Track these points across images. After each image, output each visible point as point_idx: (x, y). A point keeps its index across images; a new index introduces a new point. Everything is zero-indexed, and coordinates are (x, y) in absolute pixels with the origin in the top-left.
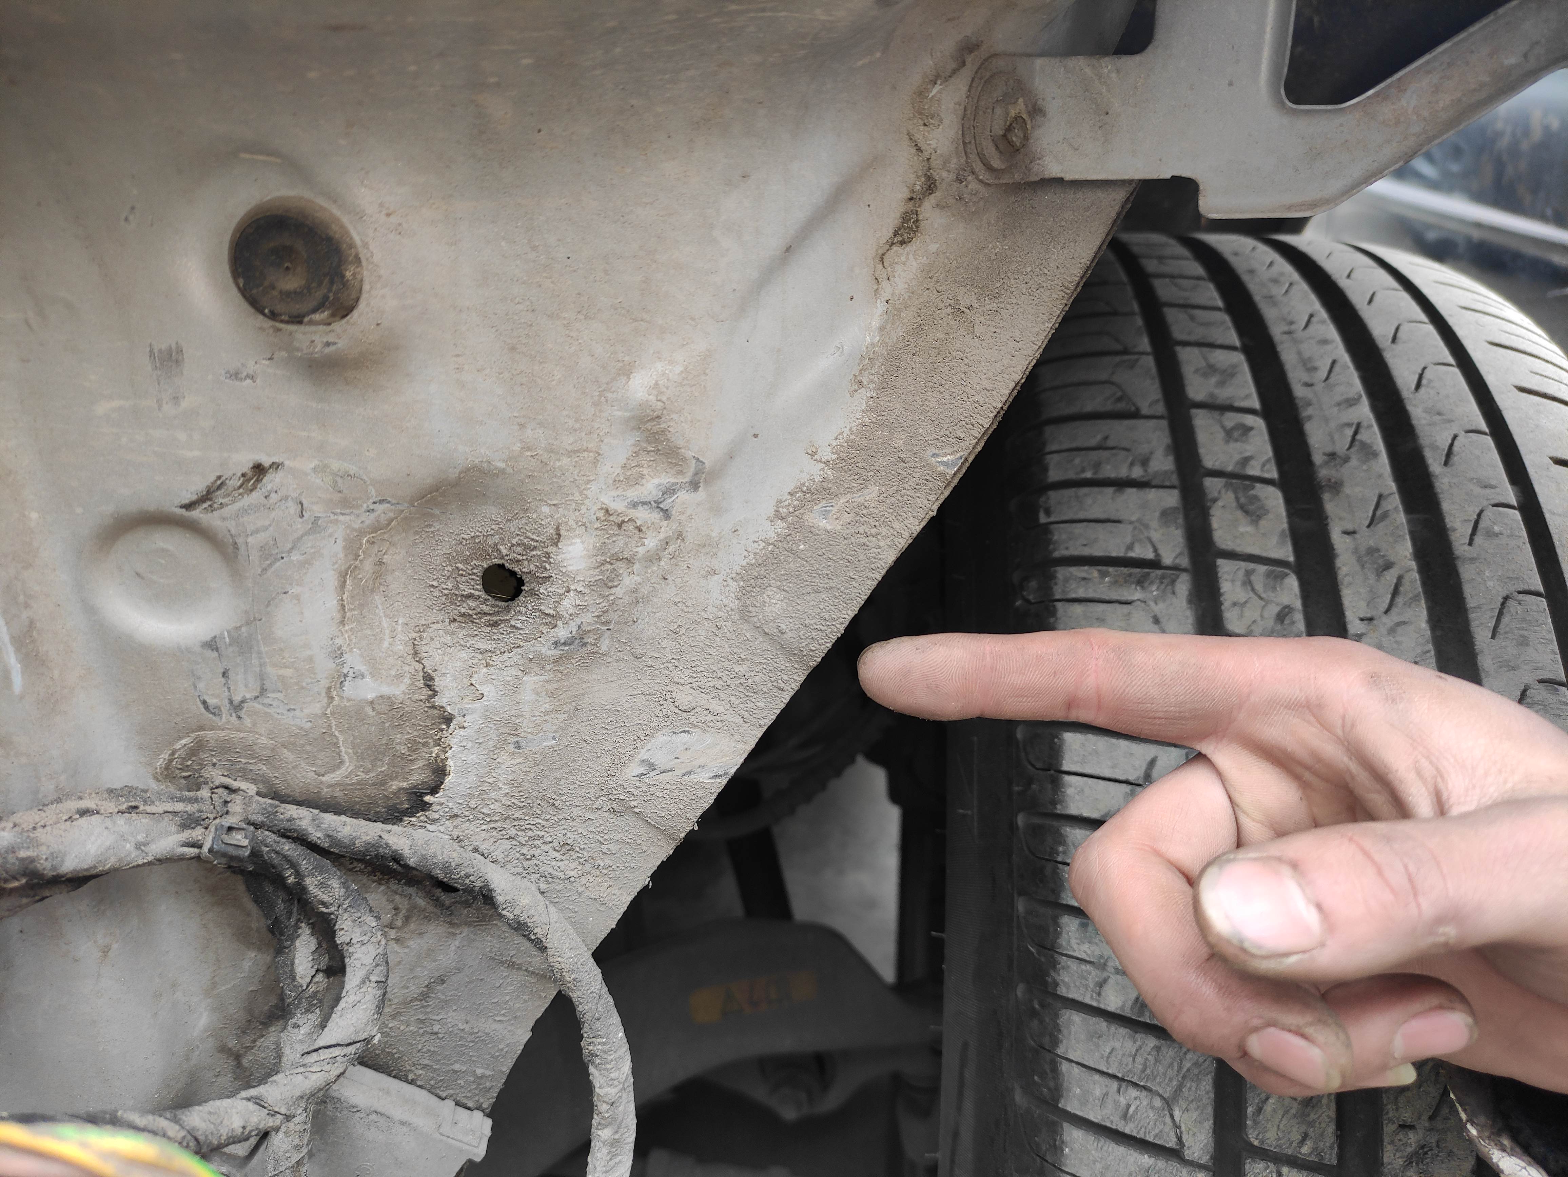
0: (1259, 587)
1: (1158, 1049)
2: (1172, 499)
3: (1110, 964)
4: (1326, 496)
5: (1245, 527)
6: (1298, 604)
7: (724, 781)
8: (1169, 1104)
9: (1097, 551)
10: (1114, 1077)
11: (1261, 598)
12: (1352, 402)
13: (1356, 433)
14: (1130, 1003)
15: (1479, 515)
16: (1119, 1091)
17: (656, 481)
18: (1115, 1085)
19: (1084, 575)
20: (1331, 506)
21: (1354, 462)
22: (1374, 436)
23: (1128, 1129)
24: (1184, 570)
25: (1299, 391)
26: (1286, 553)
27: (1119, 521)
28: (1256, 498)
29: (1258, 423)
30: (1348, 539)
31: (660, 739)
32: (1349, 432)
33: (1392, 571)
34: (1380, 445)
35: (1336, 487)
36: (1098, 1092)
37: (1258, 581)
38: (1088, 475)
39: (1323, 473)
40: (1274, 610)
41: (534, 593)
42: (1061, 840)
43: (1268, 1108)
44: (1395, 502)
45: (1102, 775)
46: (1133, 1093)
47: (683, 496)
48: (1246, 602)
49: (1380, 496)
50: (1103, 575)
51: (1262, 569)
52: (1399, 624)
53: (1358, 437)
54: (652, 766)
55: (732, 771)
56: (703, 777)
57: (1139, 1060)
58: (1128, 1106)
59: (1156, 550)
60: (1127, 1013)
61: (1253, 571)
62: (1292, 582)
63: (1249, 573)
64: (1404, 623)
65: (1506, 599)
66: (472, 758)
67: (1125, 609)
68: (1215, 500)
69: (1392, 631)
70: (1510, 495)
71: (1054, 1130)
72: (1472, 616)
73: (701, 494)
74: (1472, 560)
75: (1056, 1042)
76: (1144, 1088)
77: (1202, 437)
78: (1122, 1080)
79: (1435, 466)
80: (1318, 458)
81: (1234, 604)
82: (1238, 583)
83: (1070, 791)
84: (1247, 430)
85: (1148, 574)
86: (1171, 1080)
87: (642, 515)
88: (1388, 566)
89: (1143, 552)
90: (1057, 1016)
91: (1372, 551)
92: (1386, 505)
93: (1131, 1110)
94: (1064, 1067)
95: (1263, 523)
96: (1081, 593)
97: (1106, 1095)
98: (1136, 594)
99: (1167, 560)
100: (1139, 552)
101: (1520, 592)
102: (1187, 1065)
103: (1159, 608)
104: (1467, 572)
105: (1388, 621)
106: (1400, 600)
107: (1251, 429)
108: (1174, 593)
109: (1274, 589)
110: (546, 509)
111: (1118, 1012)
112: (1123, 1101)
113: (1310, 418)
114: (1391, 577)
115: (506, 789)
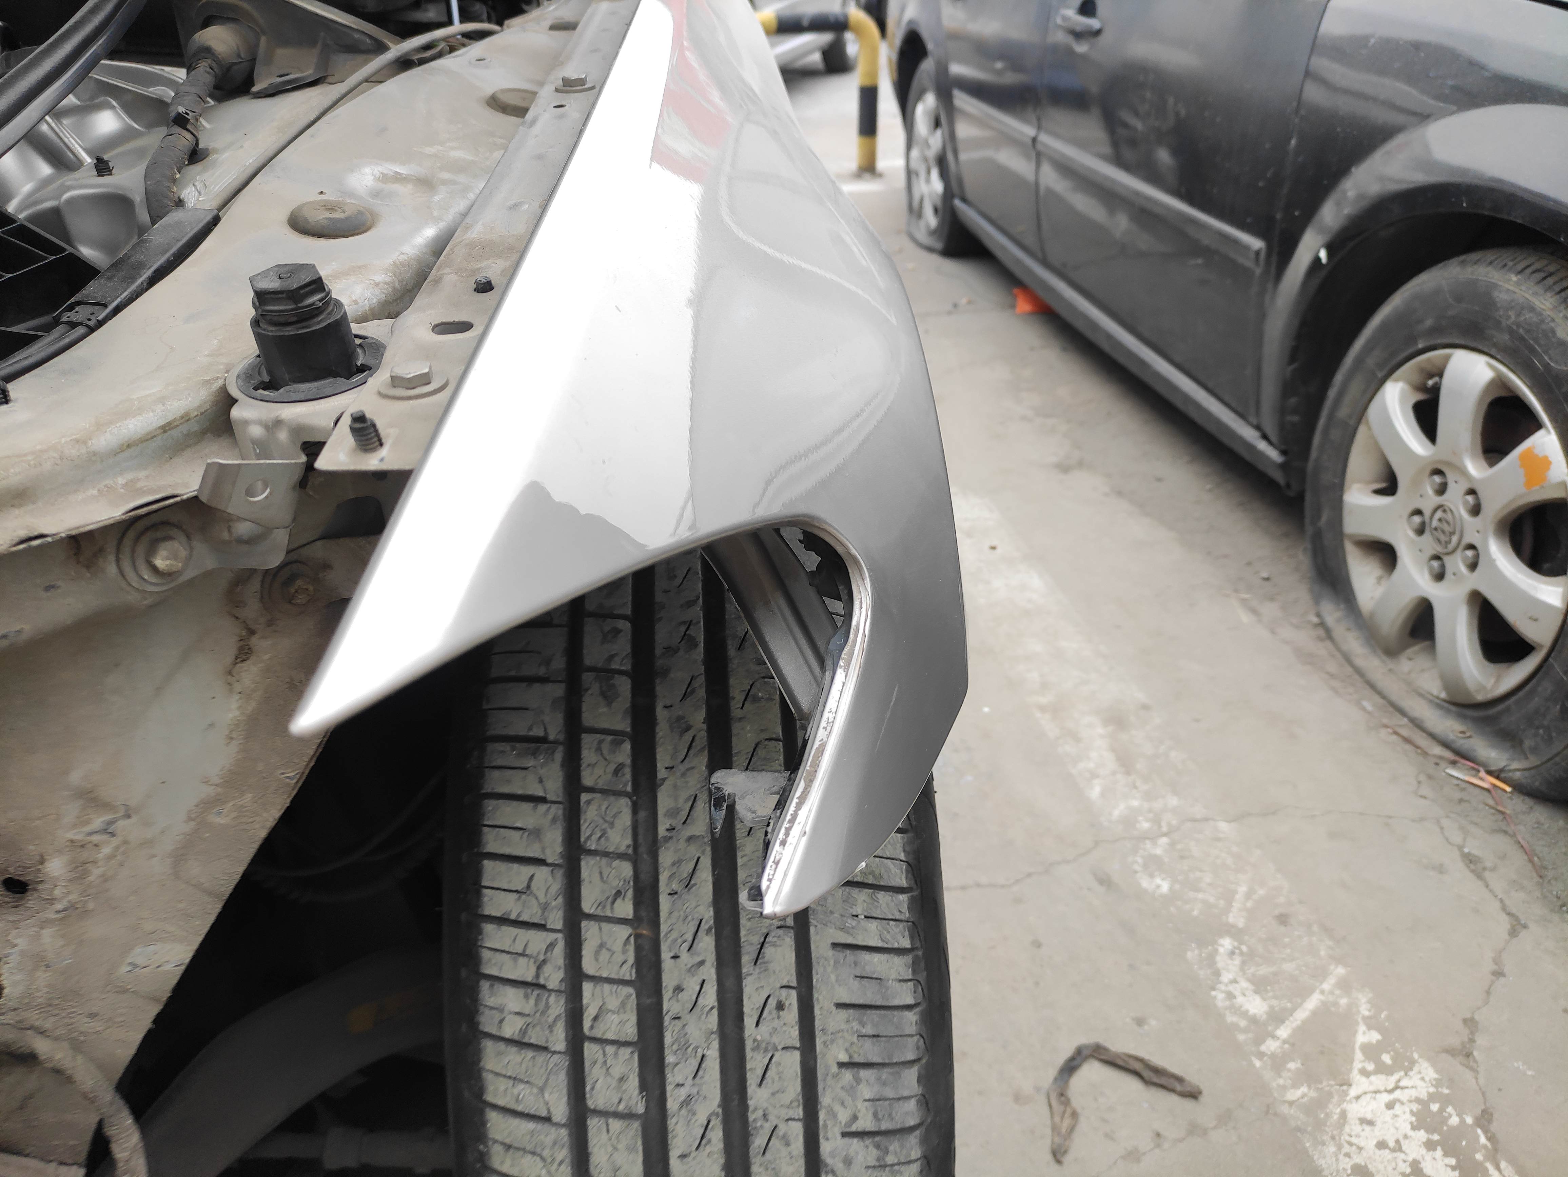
0: (605, 752)
1: (533, 1058)
2: (560, 690)
3: (506, 1009)
4: (658, 681)
5: (603, 709)
6: (628, 761)
7: (183, 968)
8: (542, 1090)
9: (511, 732)
10: (510, 1077)
11: (606, 759)
12: (690, 604)
13: (687, 629)
14: (517, 1032)
15: (751, 686)
16: (513, 1085)
17: (102, 819)
18: (511, 1082)
19: (502, 749)
20: (660, 689)
21: (681, 653)
22: (699, 631)
23: (520, 1108)
24: (561, 743)
25: (659, 597)
26: (625, 725)
27: (527, 709)
28: (613, 686)
29: (625, 626)
30: (666, 712)
31: (138, 950)
32: (683, 629)
33: (690, 732)
34: (701, 638)
35: (665, 672)
36: (502, 1088)
37: (605, 747)
38: (513, 673)
39: (659, 663)
40: (613, 767)
41: (35, 890)
42: (480, 932)
43: (598, 1085)
44: (701, 682)
45: (503, 888)
46: (522, 1086)
47: (122, 823)
48: (596, 763)
49: (692, 677)
50: (513, 749)
51: (609, 738)
52: (688, 770)
53: (688, 632)
54: (135, 966)
55: (187, 961)
56: (169, 967)
57: (524, 1066)
58: (519, 1095)
59: (545, 730)
60: (516, 1037)
61: (604, 740)
62: (627, 746)
63: (601, 742)
64: (693, 768)
65: (757, 745)
66: (19, 977)
67: (523, 772)
68: (587, 690)
69: (683, 775)
71: (482, 1113)
72: (734, 759)
73: (134, 819)
74: (741, 719)
75: (479, 1060)
76: (527, 1082)
77: (587, 640)
78: (515, 1079)
79: (732, 652)
80: (658, 651)
81: (589, 765)
82: (593, 750)
83: (485, 899)
84: (617, 632)
85: (540, 746)
86: (542, 1076)
87: (96, 838)
88: (688, 728)
89: (538, 731)
90: (479, 1044)
91: (680, 718)
92: (696, 684)
93: (521, 1096)
94: (484, 1074)
95: (614, 704)
96: (499, 762)
97: (506, 1090)
98: (530, 762)
99: (551, 737)
100: (535, 731)
101: (766, 740)
102: (550, 1066)
103: (542, 772)
104: (736, 729)
105: (682, 768)
106: (692, 752)
107: (620, 631)
108: (553, 760)
109: (615, 752)
110: (31, 847)
111: (511, 1038)
112: (516, 1091)
113: (660, 619)
114: (688, 737)
115: (46, 990)
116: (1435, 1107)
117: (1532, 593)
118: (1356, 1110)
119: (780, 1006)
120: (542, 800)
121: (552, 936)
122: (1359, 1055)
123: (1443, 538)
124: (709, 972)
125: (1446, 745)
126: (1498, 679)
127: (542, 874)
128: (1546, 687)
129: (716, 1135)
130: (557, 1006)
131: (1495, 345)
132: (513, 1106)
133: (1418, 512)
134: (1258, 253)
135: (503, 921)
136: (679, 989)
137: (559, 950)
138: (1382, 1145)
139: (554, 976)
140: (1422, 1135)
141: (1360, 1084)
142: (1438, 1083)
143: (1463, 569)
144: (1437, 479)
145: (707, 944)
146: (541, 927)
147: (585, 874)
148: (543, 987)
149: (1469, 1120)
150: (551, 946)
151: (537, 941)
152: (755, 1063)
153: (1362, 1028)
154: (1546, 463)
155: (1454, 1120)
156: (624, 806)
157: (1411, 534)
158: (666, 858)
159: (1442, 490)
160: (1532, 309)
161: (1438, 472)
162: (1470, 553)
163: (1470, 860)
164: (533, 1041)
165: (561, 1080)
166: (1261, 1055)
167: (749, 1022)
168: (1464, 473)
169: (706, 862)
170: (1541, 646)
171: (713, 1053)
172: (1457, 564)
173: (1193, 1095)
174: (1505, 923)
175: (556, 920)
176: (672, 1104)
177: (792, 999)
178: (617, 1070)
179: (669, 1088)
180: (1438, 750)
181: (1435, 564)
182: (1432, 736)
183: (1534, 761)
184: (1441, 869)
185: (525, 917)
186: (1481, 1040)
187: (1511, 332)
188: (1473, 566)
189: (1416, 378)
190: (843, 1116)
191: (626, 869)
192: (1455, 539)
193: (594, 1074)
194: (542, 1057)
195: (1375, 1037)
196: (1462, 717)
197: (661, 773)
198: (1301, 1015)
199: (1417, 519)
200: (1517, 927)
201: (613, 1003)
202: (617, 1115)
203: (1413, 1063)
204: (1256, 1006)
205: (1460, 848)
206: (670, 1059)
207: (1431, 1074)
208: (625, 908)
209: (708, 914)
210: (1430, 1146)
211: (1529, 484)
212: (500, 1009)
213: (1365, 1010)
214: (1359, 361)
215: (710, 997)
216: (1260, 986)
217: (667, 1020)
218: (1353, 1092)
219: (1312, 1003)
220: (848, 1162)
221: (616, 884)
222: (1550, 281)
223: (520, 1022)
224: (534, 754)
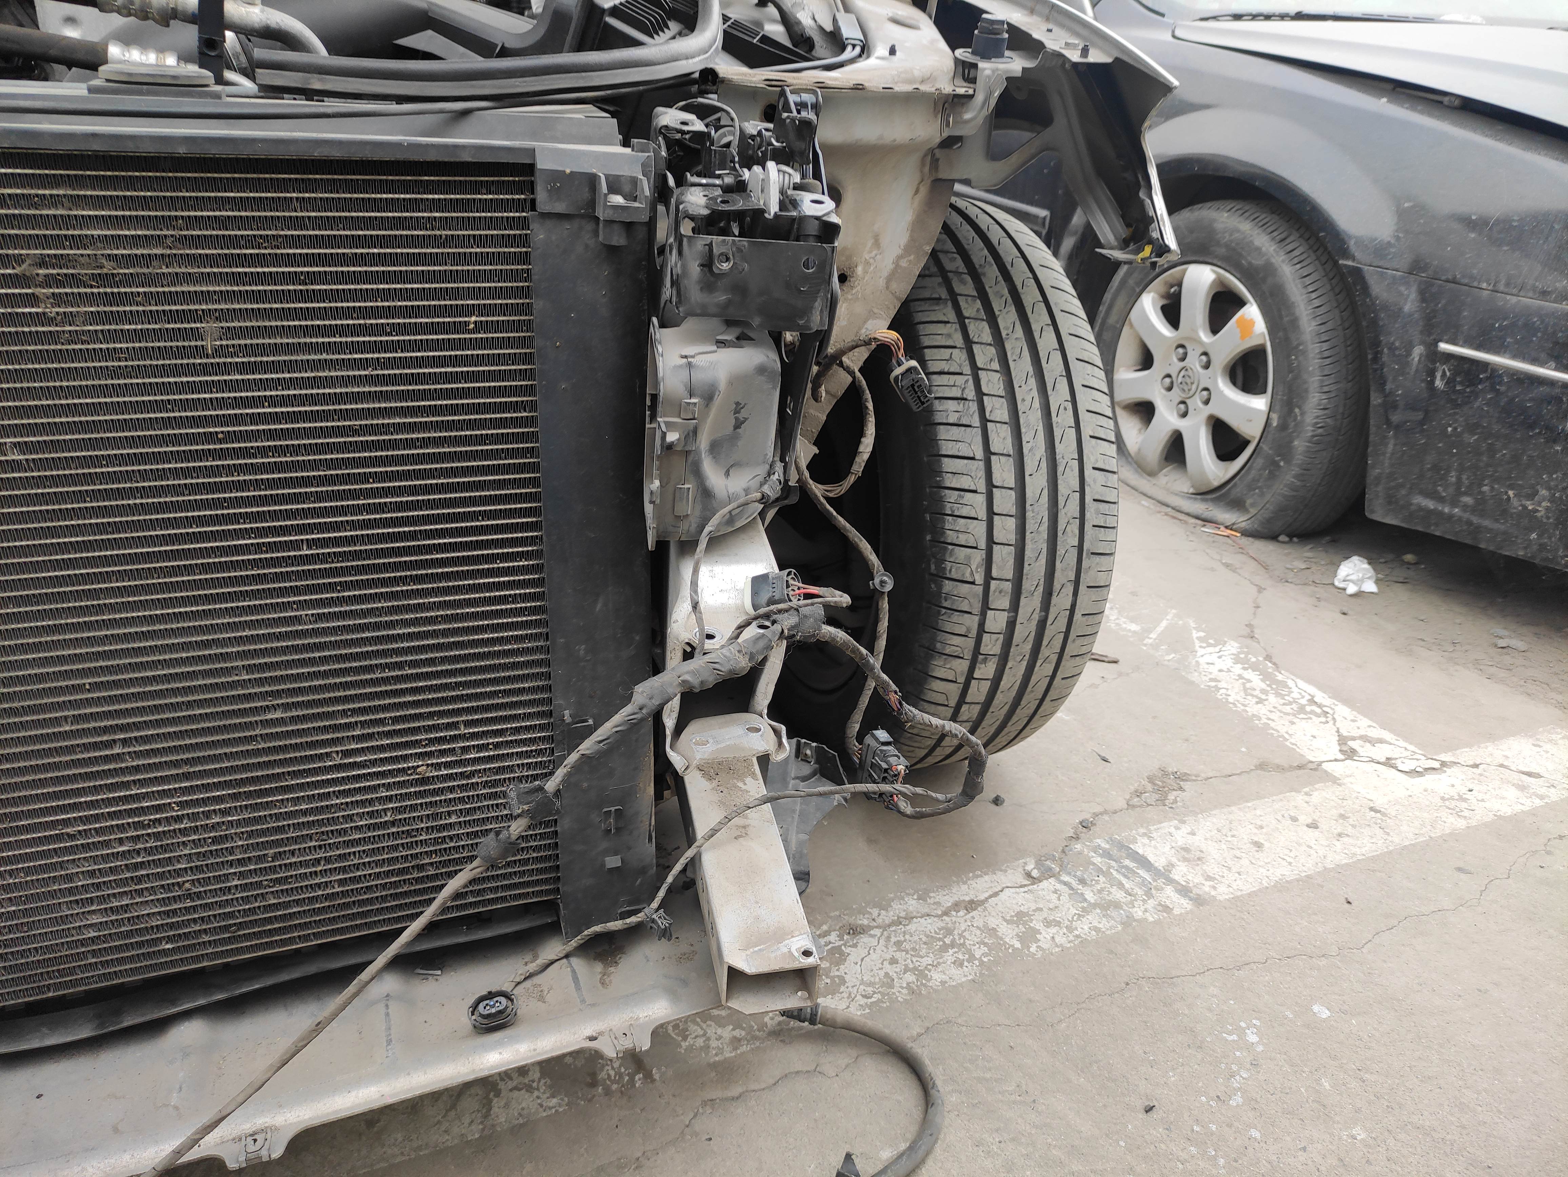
0: (970, 303)
1: (965, 431)
2: (940, 280)
3: (949, 410)
4: (982, 277)
5: (962, 287)
6: (981, 307)
8: (970, 445)
9: (921, 297)
11: (971, 306)
12: (982, 249)
13: (986, 259)
14: (955, 420)
15: (1023, 278)
17: (876, 251)
18: (953, 443)
19: (919, 304)
20: (984, 280)
21: (987, 267)
22: (990, 259)
23: (960, 454)
24: (950, 300)
25: (966, 247)
26: (975, 293)
28: (963, 278)
29: (957, 256)
32: (983, 259)
34: (993, 263)
35: (984, 274)
36: (949, 446)
39: (980, 270)
40: (975, 309)
41: (849, 281)
43: (995, 442)
44: (1000, 278)
47: (879, 256)
48: (967, 308)
49: (996, 277)
50: (926, 303)
51: (969, 298)
52: (1008, 311)
60: (954, 422)
61: (967, 299)
62: (978, 301)
69: (1007, 313)
70: (1031, 275)
71: (940, 461)
72: (1026, 308)
76: (963, 442)
77: (943, 261)
79: (1009, 267)
80: (977, 266)
81: (964, 308)
82: (964, 303)
83: (929, 365)
86: (970, 439)
87: (871, 261)
89: (936, 296)
91: (998, 292)
92: (998, 279)
95: (967, 285)
96: (920, 309)
97: (952, 446)
100: (934, 296)
102: (973, 434)
104: (1023, 297)
106: (1007, 305)
107: (956, 258)
109: (974, 303)
110: (855, 258)
111: (951, 423)
113: (972, 254)
116: (1242, 656)
117: (1248, 404)
118: (1202, 661)
119: (1065, 409)
120: (948, 322)
121: (966, 377)
122: (1196, 641)
123: (1186, 388)
124: (1035, 393)
125: (1197, 517)
126: (1226, 470)
127: (956, 352)
128: (1259, 462)
129: (1044, 465)
130: (974, 407)
131: (1216, 257)
132: (957, 453)
133: (1169, 376)
134: (1045, 218)
135: (941, 373)
136: (1023, 400)
137: (971, 382)
138: (1220, 671)
139: (970, 393)
140: (1240, 666)
141: (1201, 652)
142: (1240, 648)
143: (1200, 405)
144: (1181, 350)
145: (1032, 382)
146: (961, 374)
147: (975, 351)
148: (966, 399)
149: (1261, 659)
150: (967, 381)
151: (960, 380)
152: (1057, 434)
153: (1194, 632)
154: (1252, 323)
155: (1254, 660)
156: (985, 325)
157: (1164, 392)
158: (1008, 346)
159: (1183, 359)
160: (1238, 231)
161: (1182, 346)
162: (1205, 393)
163: (1227, 565)
164: (965, 423)
165: (979, 439)
166: (1145, 645)
167: (1054, 415)
168: (1200, 342)
169: (1025, 348)
170: (1254, 438)
171: (1041, 428)
172: (1196, 403)
173: (1115, 662)
174: (1255, 589)
175: (967, 370)
176: (1025, 451)
177: (1069, 406)
178: (1002, 435)
179: (1024, 443)
180: (1193, 521)
181: (1182, 406)
182: (1188, 514)
183: (1253, 511)
184: (1213, 570)
185: (952, 370)
186: (1256, 631)
187: (1227, 246)
188: (1207, 402)
189: (1163, 289)
190: (1092, 459)
191: (993, 350)
192: (1194, 387)
193: (992, 436)
194: (969, 429)
195: (1202, 634)
196: (1206, 500)
197: (997, 313)
198: (1160, 629)
199: (1168, 380)
200: (1261, 589)
201: (997, 406)
202: (1002, 455)
203: (1225, 643)
204: (1134, 627)
205: (1220, 561)
206: (1023, 430)
207: (1236, 645)
208: (996, 366)
209: (1030, 369)
210: (1245, 669)
211: (1243, 338)
212: (946, 411)
213: (1193, 625)
214: (1123, 282)
215: (1037, 404)
216: (1133, 620)
217: (1020, 413)
218: (1199, 654)
219: (1164, 624)
220: (1095, 481)
221: (990, 356)
222: (1247, 214)
223: (957, 415)
224: (937, 304)
